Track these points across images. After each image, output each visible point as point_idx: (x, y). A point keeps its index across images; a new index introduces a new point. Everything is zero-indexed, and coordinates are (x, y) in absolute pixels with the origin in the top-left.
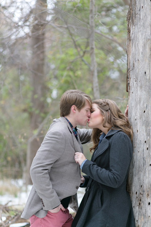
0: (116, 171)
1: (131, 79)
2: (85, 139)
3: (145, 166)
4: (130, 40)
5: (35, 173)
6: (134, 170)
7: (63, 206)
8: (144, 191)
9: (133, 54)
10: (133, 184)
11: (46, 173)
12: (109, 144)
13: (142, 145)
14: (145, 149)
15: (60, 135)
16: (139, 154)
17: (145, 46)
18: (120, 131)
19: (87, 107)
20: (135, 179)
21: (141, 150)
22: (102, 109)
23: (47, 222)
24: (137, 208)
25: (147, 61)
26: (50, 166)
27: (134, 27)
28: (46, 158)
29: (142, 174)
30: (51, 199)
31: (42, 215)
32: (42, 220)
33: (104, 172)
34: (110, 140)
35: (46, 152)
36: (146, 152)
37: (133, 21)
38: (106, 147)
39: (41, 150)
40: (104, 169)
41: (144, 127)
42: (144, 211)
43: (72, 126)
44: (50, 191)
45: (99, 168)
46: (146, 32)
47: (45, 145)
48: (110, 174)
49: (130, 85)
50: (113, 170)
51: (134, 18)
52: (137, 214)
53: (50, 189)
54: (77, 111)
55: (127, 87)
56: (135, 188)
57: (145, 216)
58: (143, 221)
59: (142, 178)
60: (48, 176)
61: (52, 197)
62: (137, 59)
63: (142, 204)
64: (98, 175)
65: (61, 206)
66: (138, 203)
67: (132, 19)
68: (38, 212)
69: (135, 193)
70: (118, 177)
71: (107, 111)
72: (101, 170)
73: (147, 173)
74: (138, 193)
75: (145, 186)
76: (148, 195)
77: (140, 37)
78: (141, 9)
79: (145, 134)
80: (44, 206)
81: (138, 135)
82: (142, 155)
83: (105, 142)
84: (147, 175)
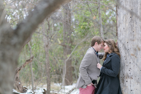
0: (115, 70)
1: (118, 31)
2: (101, 57)
3: (125, 66)
4: (117, 15)
5: (81, 70)
6: (121, 68)
7: (93, 83)
8: (125, 77)
9: (119, 20)
10: (120, 74)
11: (86, 70)
12: (111, 59)
13: (123, 58)
14: (125, 59)
15: (91, 55)
16: (122, 62)
17: (123, 17)
18: (115, 54)
19: (102, 44)
20: (121, 72)
21: (123, 60)
22: (108, 44)
23: (87, 90)
24: (122, 83)
25: (125, 24)
26: (87, 67)
27: (119, 10)
28: (86, 64)
29: (124, 70)
30: (88, 80)
31: (85, 87)
32: (85, 89)
33: (110, 71)
34: (111, 57)
35: (85, 62)
36: (125, 60)
37: (118, 7)
38: (110, 60)
39: (83, 61)
40: (110, 70)
41: (124, 51)
42: (125, 85)
43: (96, 51)
44: (87, 77)
45: (108, 69)
46: (124, 12)
47: (85, 59)
48: (113, 72)
49: (118, 33)
50: (114, 70)
51: (119, 6)
52: (122, 86)
53: (87, 76)
54: (97, 45)
55: (117, 34)
56: (121, 76)
57: (125, 86)
58: (125, 88)
59: (124, 71)
60: (86, 71)
61: (88, 79)
62: (120, 23)
63: (124, 82)
64: (107, 72)
65: (92, 84)
66: (122, 82)
67: (118, 6)
68: (83, 86)
69: (121, 77)
70: (116, 72)
71: (110, 45)
72: (109, 70)
73: (126, 69)
74: (122, 77)
75: (125, 74)
76: (126, 78)
77: (121, 14)
78: (122, 2)
79: (124, 53)
80: (85, 83)
81: (122, 54)
82: (123, 62)
83: (109, 58)
84: (126, 70)
